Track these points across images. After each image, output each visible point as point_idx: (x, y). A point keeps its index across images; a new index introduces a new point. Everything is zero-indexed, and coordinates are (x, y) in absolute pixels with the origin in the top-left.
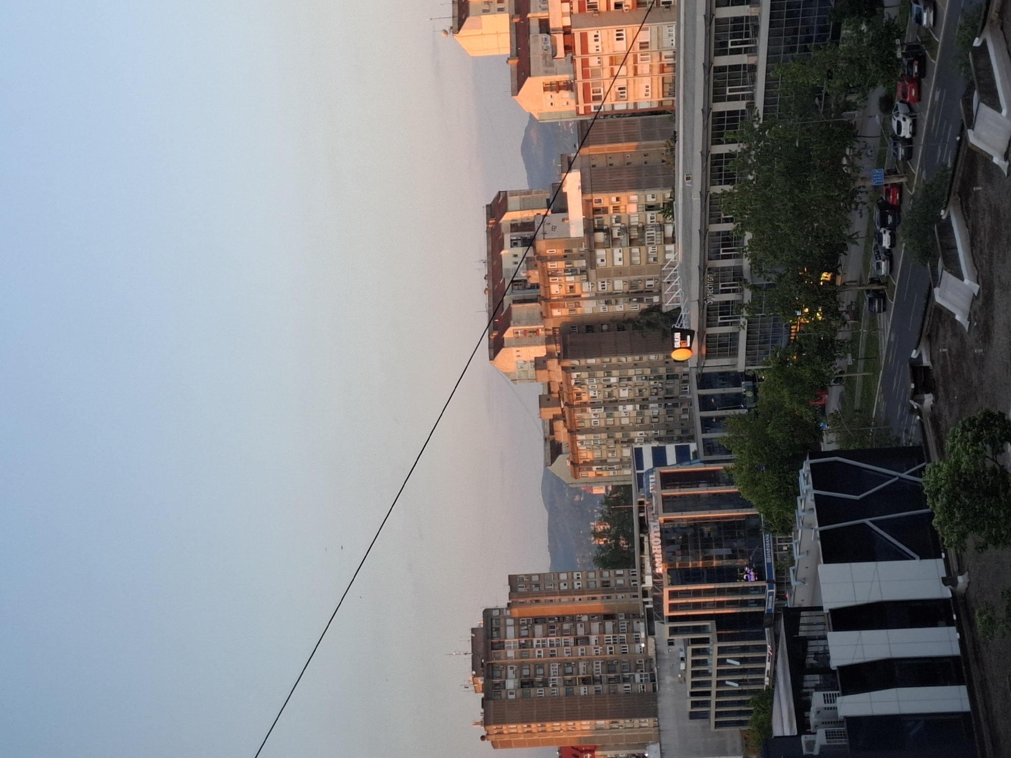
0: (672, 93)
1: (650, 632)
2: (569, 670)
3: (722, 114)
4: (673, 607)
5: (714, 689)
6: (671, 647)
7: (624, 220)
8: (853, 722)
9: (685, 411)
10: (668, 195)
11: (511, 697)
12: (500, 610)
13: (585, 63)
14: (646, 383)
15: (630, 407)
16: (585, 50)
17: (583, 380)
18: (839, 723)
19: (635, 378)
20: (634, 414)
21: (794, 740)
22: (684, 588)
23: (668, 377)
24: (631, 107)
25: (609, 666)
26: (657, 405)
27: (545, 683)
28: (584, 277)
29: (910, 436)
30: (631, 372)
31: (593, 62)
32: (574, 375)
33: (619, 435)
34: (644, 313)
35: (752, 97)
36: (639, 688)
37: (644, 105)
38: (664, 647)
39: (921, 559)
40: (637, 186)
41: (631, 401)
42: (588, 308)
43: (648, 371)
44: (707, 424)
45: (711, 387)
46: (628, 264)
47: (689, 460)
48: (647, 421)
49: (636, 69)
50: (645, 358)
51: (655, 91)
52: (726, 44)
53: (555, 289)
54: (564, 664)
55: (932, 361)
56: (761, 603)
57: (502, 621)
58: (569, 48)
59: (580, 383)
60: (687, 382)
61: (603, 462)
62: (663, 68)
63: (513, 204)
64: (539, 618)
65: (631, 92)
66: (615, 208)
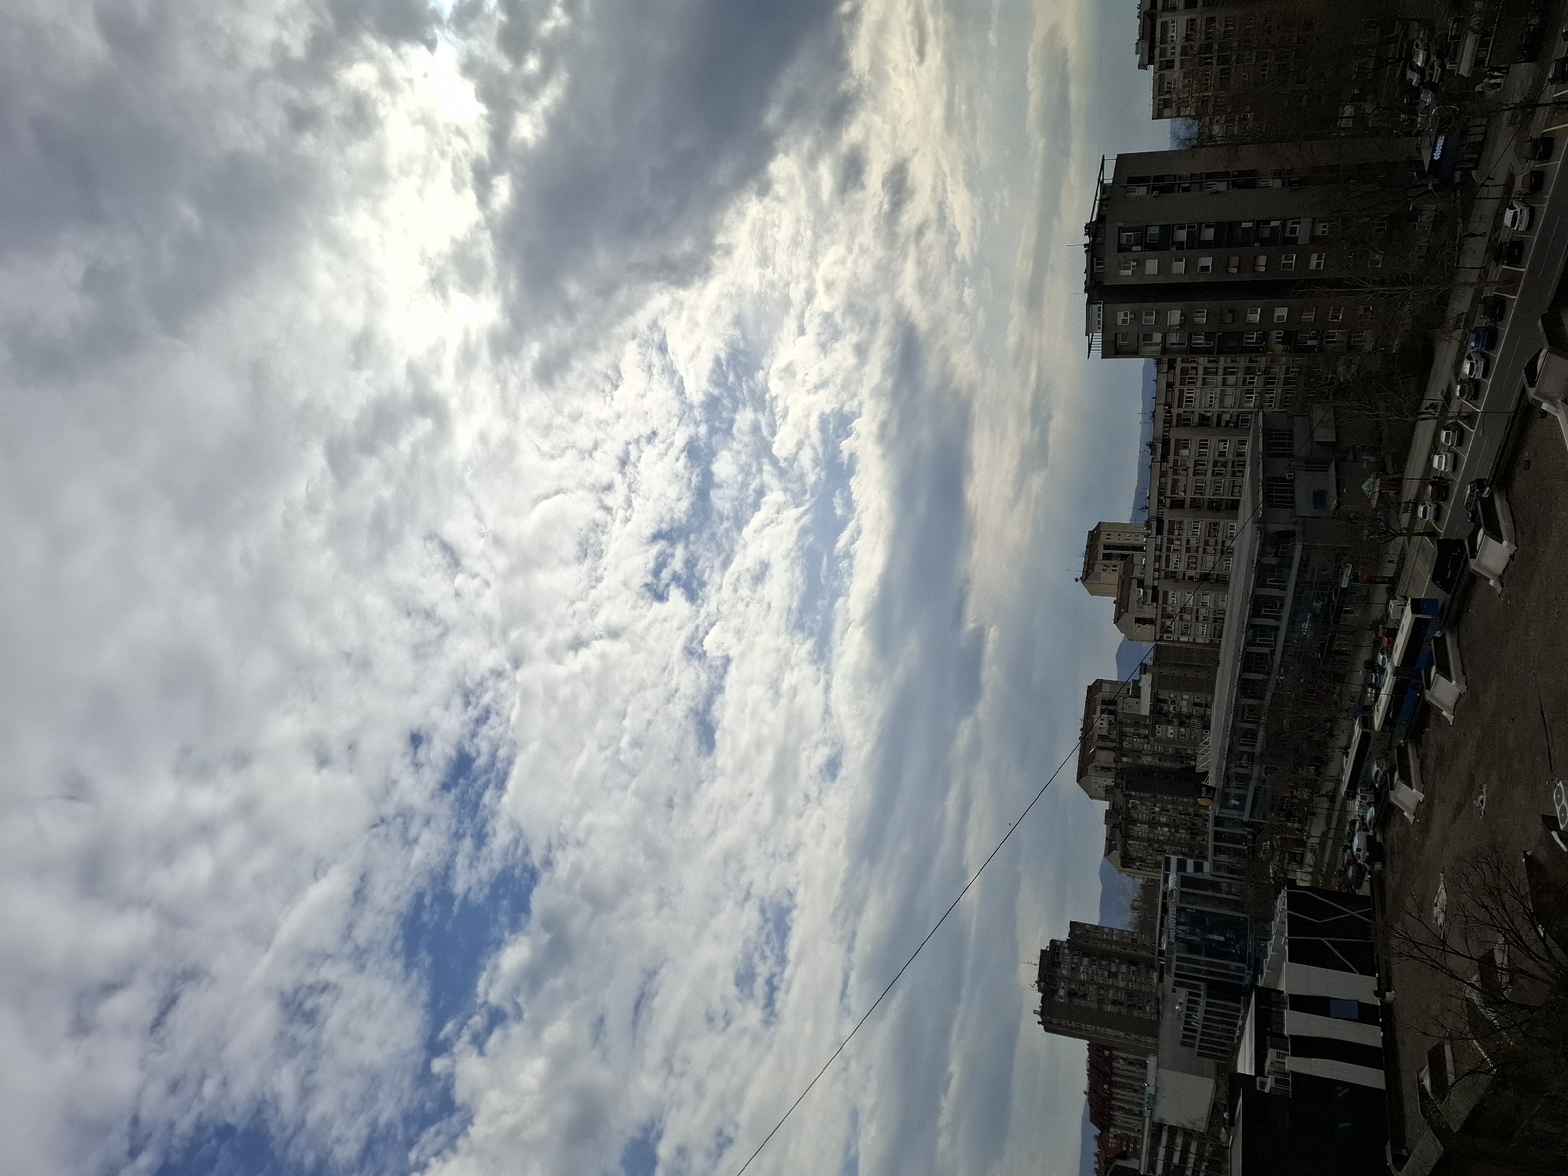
0: (1220, 636)
1: (1161, 980)
2: (1102, 992)
3: (1252, 654)
4: (1178, 968)
6: (1174, 994)
7: (1178, 709)
8: (1296, 1076)
9: (1203, 839)
10: (1209, 699)
11: (1061, 1000)
12: (1062, 942)
13: (1164, 610)
14: (1179, 816)
15: (1166, 829)
16: (1165, 601)
17: (1137, 805)
18: (1287, 1075)
19: (1171, 811)
20: (1168, 834)
21: (1251, 1079)
22: (1188, 956)
23: (1195, 815)
24: (1191, 640)
25: (1130, 994)
26: (1184, 831)
28: (1146, 741)
30: (1170, 807)
31: (1170, 610)
32: (1132, 801)
33: (1156, 846)
34: (1183, 770)
35: (1274, 646)
36: (1148, 1017)
37: (1200, 640)
38: (1169, 993)
39: (1361, 974)
40: (1188, 690)
41: (1166, 825)
42: (1146, 760)
43: (1181, 808)
44: (1217, 850)
45: (1223, 826)
46: (1176, 738)
47: (1202, 871)
48: (1177, 841)
49: (1197, 617)
50: (1180, 799)
51: (1209, 633)
52: (1261, 612)
53: (1126, 745)
54: (1100, 987)
55: (1384, 840)
56: (1241, 978)
57: (1061, 950)
58: (1155, 599)
59: (1134, 807)
60: (1207, 820)
61: (1143, 861)
62: (1215, 620)
63: (1106, 688)
64: (1086, 953)
65: (1193, 632)
66: (1173, 702)
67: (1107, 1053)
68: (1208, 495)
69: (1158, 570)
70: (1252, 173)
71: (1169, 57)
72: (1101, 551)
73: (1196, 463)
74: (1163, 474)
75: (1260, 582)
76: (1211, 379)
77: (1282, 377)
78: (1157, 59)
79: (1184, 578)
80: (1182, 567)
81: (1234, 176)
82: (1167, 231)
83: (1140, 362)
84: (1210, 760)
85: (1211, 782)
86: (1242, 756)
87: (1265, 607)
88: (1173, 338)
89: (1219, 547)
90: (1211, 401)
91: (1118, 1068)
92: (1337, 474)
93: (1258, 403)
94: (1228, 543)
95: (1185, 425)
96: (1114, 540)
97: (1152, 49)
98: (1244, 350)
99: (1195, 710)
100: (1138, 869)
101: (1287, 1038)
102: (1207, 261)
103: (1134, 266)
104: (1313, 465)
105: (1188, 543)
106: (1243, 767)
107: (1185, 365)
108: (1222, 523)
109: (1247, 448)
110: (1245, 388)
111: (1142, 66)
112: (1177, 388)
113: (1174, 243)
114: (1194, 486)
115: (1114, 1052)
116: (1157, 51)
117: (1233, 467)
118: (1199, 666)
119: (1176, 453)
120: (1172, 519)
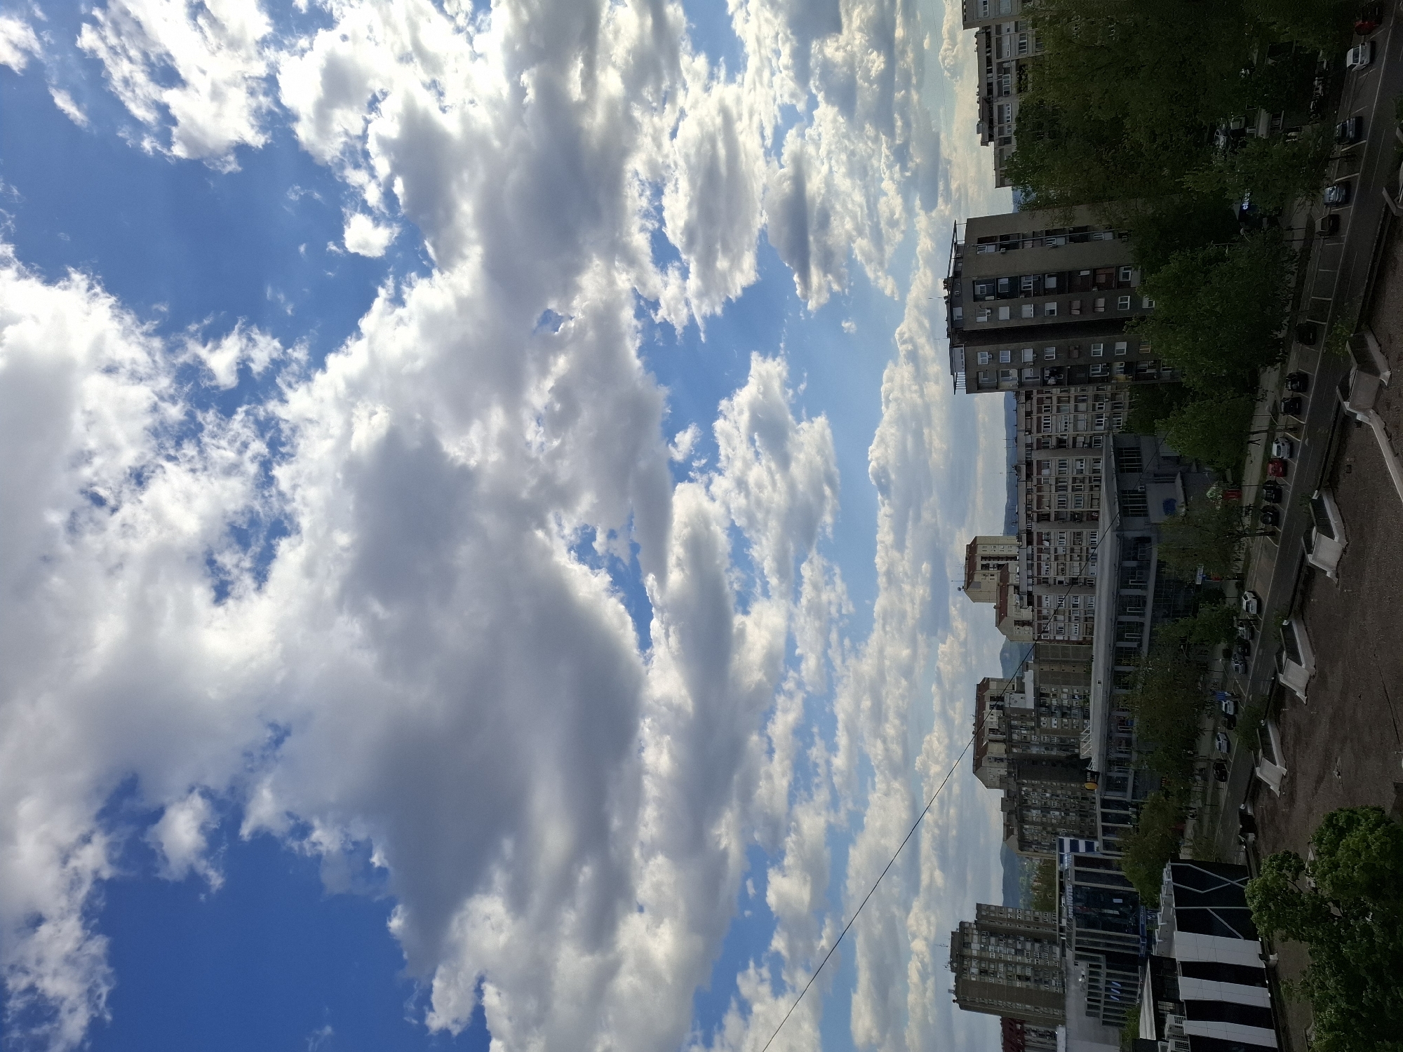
0: (1092, 633)
1: (1063, 954)
2: (1010, 969)
3: (1121, 648)
4: (1078, 942)
5: (1103, 1000)
6: (1076, 967)
7: (1059, 702)
8: (1195, 1039)
9: (1092, 821)
10: (1087, 691)
11: (974, 979)
12: (970, 924)
13: (1039, 612)
14: (1069, 800)
15: (1057, 813)
16: (1040, 604)
17: (1029, 792)
18: (1185, 1038)
19: (1061, 796)
20: (1060, 817)
21: (1153, 1043)
22: (1084, 930)
23: (1083, 798)
24: (1066, 639)
25: (1035, 968)
26: (1074, 814)
27: (995, 973)
28: (1033, 732)
29: (1241, 859)
30: (1059, 792)
31: (1045, 612)
32: (1024, 789)
33: (1050, 829)
34: (1067, 757)
35: (1141, 641)
36: (1054, 990)
37: (1074, 638)
38: (1071, 966)
39: (1245, 938)
40: (1067, 683)
41: (1057, 809)
42: (1034, 750)
43: (1070, 793)
44: (1106, 831)
45: (1110, 808)
46: (1060, 728)
47: (1093, 851)
48: (1068, 823)
49: (1070, 618)
50: (1068, 785)
51: (1081, 631)
52: (1126, 610)
53: (1015, 737)
54: (1007, 963)
55: (1255, 813)
56: (1137, 949)
57: (970, 931)
58: (1030, 603)
59: (1027, 794)
60: (1094, 803)
61: (1039, 843)
62: (1086, 619)
63: (993, 686)
64: (993, 932)
65: (1067, 630)
66: (1054, 695)
67: (1019, 1026)
68: (1071, 508)
69: (1032, 577)
70: (1085, 229)
71: (1006, 135)
72: (979, 562)
73: (1057, 480)
74: (1029, 492)
75: (1123, 584)
76: (1064, 406)
77: (1127, 402)
78: (996, 136)
79: (1055, 584)
80: (1052, 574)
81: (1070, 232)
82: (1015, 281)
83: (1000, 396)
84: (1091, 748)
85: (1095, 766)
86: (1121, 742)
87: (1129, 606)
88: (1028, 373)
89: (1084, 554)
90: (1066, 426)
91: (1031, 1041)
92: (1184, 484)
93: (1107, 425)
94: (1091, 551)
95: (1044, 448)
96: (990, 551)
97: (991, 127)
98: (1091, 381)
99: (1075, 702)
100: (1035, 851)
101: (1181, 1003)
102: (1053, 306)
103: (988, 313)
104: (1162, 478)
105: (1056, 552)
106: (1122, 752)
107: (1040, 396)
108: (1085, 533)
109: (1101, 466)
110: (1095, 413)
111: (984, 143)
112: (1035, 416)
113: (1022, 292)
114: (1057, 501)
115: (1026, 1025)
116: (996, 130)
117: (1090, 482)
118: (1074, 662)
119: (1039, 473)
120: (1041, 531)
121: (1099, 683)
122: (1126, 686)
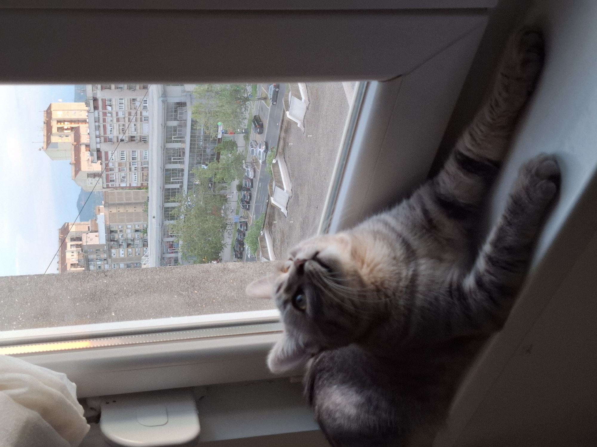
0: (147, 180)
3: (169, 189)
7: (125, 236)
10: (145, 226)
13: (107, 165)
16: (107, 159)
24: (128, 185)
28: (106, 262)
31: (111, 165)
35: (182, 182)
37: (134, 185)
40: (130, 221)
46: (126, 256)
49: (130, 169)
51: (139, 178)
52: (171, 159)
53: (91, 268)
58: (99, 158)
62: (143, 169)
63: (72, 229)
65: (128, 179)
66: (121, 231)
69: (100, 137)
72: (55, 126)
75: (168, 139)
79: (118, 141)
86: (171, 261)
87: (173, 157)
89: (139, 116)
94: (145, 114)
96: (63, 116)
99: (137, 235)
105: (117, 115)
108: (138, 100)
118: (135, 204)
120: (104, 98)
121: (154, 217)
122: (172, 218)
